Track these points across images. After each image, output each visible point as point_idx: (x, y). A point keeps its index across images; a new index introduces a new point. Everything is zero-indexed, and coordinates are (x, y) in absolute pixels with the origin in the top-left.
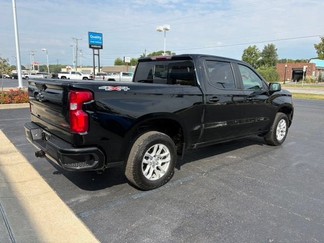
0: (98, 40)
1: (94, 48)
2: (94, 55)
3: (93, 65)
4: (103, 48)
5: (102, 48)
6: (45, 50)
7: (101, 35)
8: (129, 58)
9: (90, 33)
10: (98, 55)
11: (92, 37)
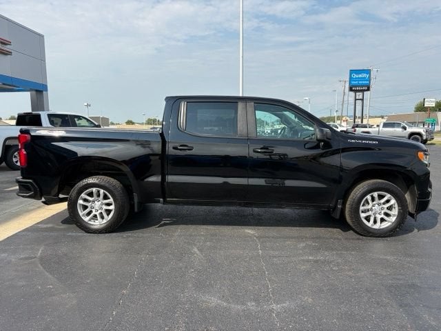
0: (363, 79)
1: (356, 91)
2: (356, 100)
3: (353, 114)
4: (371, 89)
5: (368, 90)
6: (307, 98)
7: (368, 72)
8: (434, 100)
9: (352, 72)
10: (362, 100)
11: (355, 76)
